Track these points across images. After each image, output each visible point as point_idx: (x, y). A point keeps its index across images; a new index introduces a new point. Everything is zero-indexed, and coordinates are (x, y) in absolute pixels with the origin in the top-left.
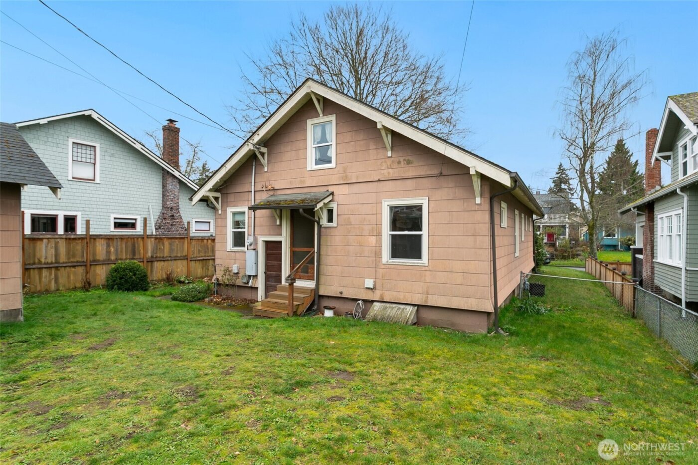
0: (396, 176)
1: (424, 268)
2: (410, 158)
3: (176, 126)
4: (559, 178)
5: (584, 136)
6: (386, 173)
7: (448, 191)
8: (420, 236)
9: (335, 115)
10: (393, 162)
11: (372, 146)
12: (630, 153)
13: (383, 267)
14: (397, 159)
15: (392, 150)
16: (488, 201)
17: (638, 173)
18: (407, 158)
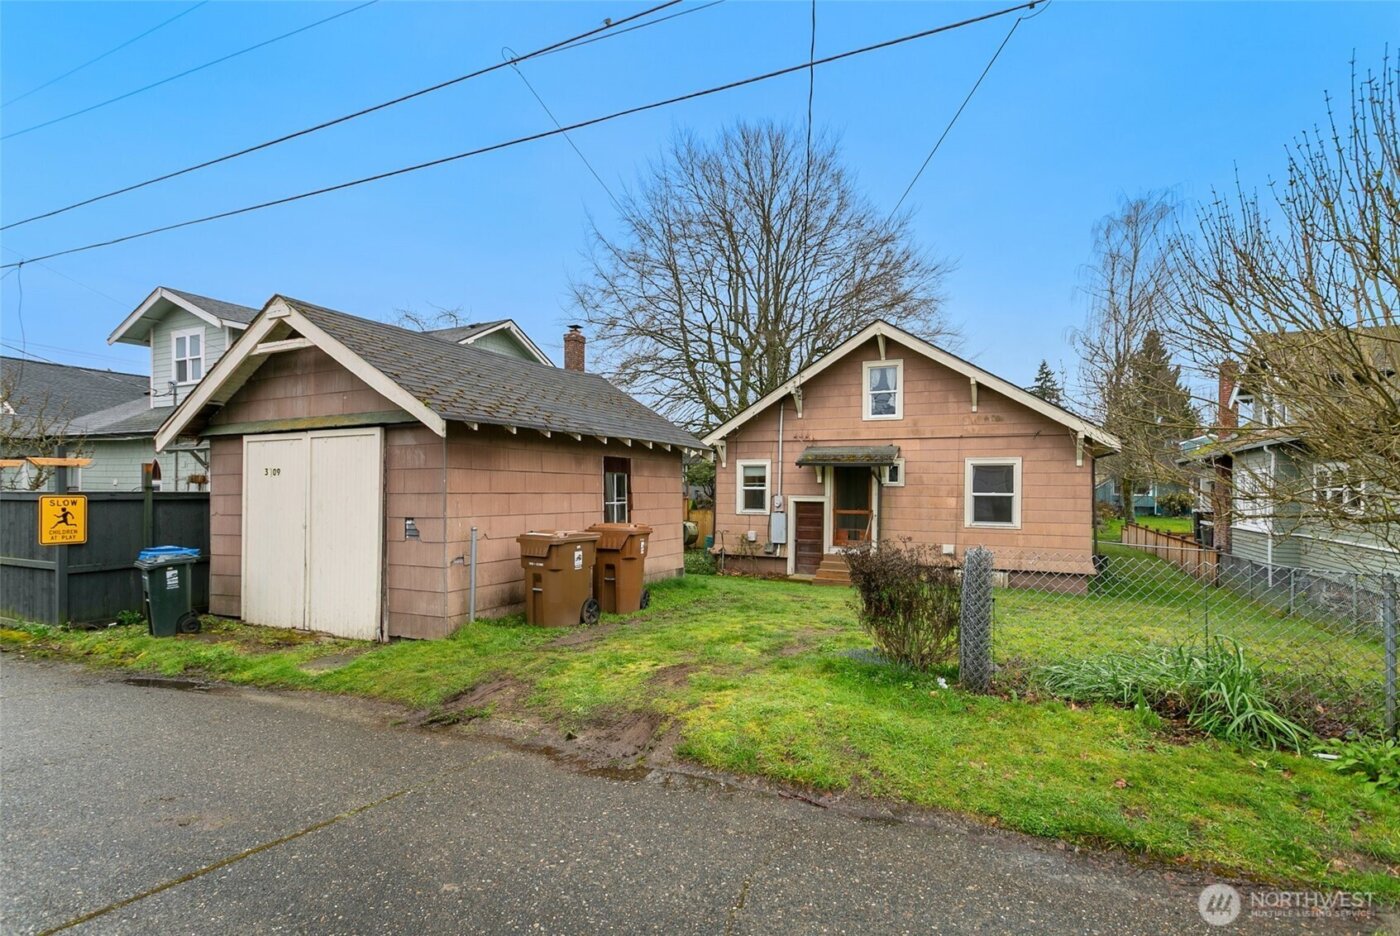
0: (983, 433)
1: (1016, 532)
2: (1001, 415)
3: (581, 334)
4: (1040, 387)
5: (1117, 344)
6: (970, 429)
7: (1045, 452)
8: (1010, 499)
9: (902, 360)
10: (979, 418)
11: (951, 398)
12: (1168, 354)
13: (965, 530)
14: (984, 415)
15: (978, 405)
16: (1090, 463)
17: (1180, 386)
18: (996, 414)
